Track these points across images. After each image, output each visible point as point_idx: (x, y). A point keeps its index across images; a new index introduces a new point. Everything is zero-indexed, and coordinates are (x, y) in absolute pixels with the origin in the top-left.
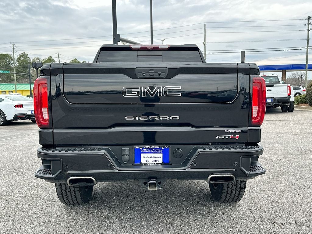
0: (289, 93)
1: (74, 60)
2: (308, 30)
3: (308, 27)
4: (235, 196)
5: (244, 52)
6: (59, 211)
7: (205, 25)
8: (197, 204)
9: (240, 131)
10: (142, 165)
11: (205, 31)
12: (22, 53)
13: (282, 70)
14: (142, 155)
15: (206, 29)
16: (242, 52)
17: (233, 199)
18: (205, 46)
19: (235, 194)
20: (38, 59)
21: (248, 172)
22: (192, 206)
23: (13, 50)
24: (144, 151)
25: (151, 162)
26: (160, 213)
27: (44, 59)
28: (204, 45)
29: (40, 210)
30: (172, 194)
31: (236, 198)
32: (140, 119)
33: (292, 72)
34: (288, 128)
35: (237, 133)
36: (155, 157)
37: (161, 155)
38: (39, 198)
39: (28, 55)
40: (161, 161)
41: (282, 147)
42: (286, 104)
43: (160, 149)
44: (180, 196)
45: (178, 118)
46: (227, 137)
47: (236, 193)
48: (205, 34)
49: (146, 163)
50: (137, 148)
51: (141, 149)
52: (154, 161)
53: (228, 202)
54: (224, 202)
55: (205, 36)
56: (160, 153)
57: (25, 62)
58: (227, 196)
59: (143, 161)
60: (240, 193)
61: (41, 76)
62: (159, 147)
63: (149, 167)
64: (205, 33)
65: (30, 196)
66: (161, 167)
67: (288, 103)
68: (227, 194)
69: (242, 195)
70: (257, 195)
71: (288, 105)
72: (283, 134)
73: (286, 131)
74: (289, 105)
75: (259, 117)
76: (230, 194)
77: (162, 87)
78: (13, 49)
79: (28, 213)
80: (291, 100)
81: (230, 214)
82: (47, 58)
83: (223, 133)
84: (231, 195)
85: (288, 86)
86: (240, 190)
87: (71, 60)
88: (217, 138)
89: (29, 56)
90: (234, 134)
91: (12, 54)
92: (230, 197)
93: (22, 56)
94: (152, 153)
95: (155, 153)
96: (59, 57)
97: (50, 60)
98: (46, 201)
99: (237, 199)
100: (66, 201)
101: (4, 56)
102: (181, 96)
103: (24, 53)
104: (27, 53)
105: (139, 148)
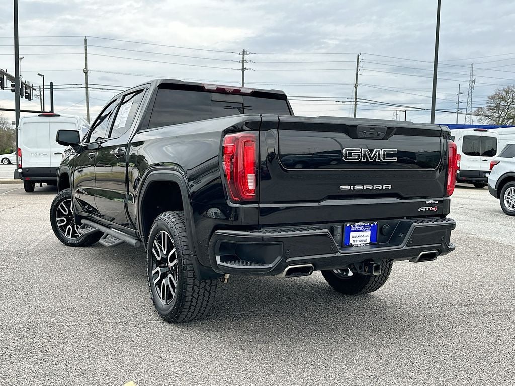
2: (243, 70)
3: (243, 66)
9: (437, 202)
10: (351, 246)
11: (86, 50)
14: (352, 234)
18: (86, 76)
21: (449, 247)
24: (354, 229)
25: (358, 243)
28: (85, 74)
32: (355, 189)
35: (435, 204)
36: (363, 236)
37: (369, 234)
40: (368, 241)
43: (370, 225)
45: (390, 187)
48: (86, 55)
49: (355, 243)
50: (348, 225)
52: (362, 241)
55: (86, 58)
59: (351, 241)
63: (357, 249)
64: (86, 53)
75: (452, 186)
88: (419, 210)
90: (432, 205)
94: (361, 231)
95: (363, 231)
102: (396, 161)
105: (350, 225)
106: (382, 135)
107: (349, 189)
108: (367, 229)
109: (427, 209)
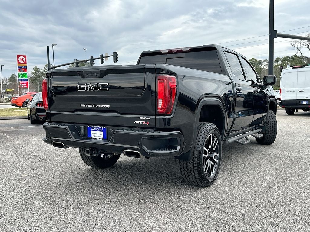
9: (150, 119)
10: (92, 138)
14: (92, 132)
24: (93, 129)
25: (97, 137)
35: (148, 120)
36: (99, 134)
37: (102, 133)
40: (102, 137)
43: (101, 128)
45: (109, 106)
46: (141, 122)
49: (94, 137)
51: (91, 127)
52: (99, 137)
56: (101, 131)
62: (100, 127)
66: (102, 141)
75: (164, 108)
77: (97, 84)
83: (138, 119)
88: (134, 123)
90: (146, 120)
94: (97, 131)
102: (108, 90)
105: (90, 127)
106: (98, 75)
107: (85, 106)
108: (101, 130)
109: (141, 123)
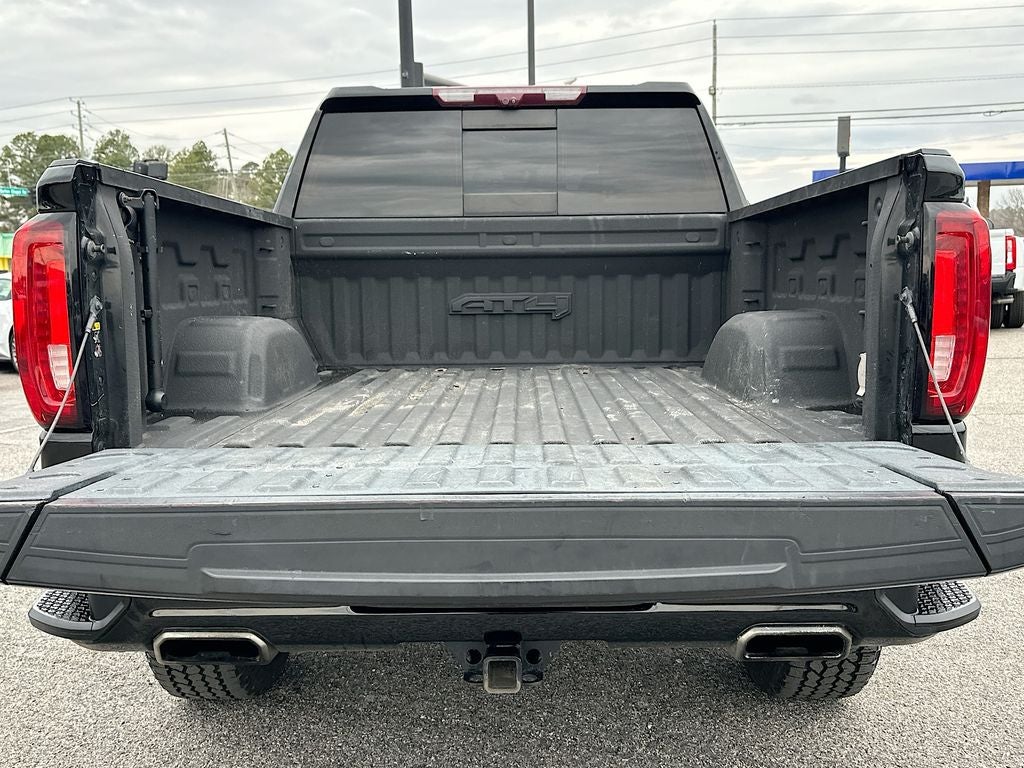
0: (1010, 261)
1: (278, 153)
4: (838, 679)
5: (848, 119)
6: (158, 728)
7: (715, 29)
8: (688, 704)
11: (715, 47)
12: (111, 134)
13: (976, 182)
15: (718, 41)
16: (841, 120)
17: (832, 690)
18: (714, 100)
19: (838, 674)
20: (161, 151)
21: (907, 618)
22: (669, 713)
23: (80, 121)
26: (544, 744)
27: (180, 150)
28: (711, 97)
29: (90, 720)
30: (594, 660)
31: (841, 686)
33: (1011, 187)
34: (1011, 388)
38: (97, 668)
39: (128, 137)
41: (996, 463)
42: (1000, 301)
44: (621, 666)
47: (841, 671)
48: (715, 59)
53: (808, 699)
54: (793, 698)
55: (715, 64)
57: (121, 160)
58: (806, 679)
60: (857, 669)
61: (41, 211)
64: (715, 54)
65: (63, 658)
67: (1006, 295)
68: (805, 674)
69: (865, 677)
70: (919, 663)
71: (1005, 305)
72: (993, 409)
73: (1004, 399)
74: (1009, 304)
75: (960, 383)
76: (821, 675)
78: (80, 117)
79: (42, 734)
80: (1015, 287)
81: (818, 754)
82: (191, 149)
84: (822, 678)
85: (1008, 238)
86: (860, 659)
87: (268, 155)
89: (133, 142)
91: (78, 134)
92: (819, 684)
93: (110, 143)
96: (227, 146)
97: (201, 153)
98: (119, 681)
99: (848, 689)
100: (186, 690)
101: (52, 142)
103: (118, 131)
104: (127, 133)
